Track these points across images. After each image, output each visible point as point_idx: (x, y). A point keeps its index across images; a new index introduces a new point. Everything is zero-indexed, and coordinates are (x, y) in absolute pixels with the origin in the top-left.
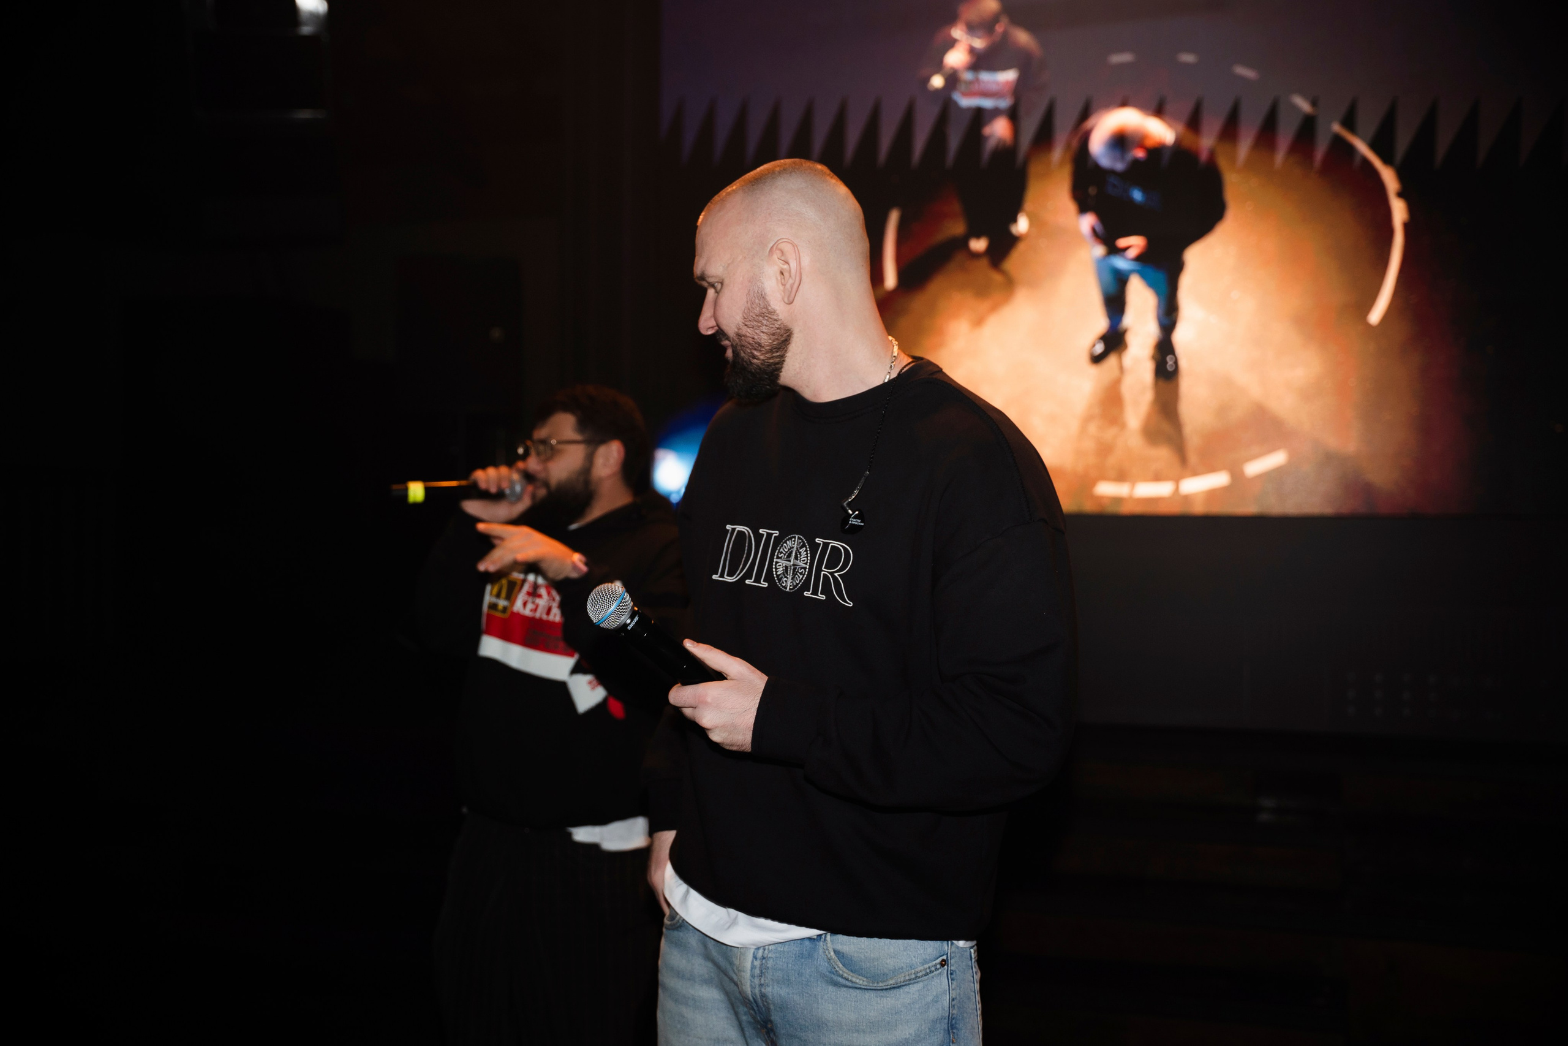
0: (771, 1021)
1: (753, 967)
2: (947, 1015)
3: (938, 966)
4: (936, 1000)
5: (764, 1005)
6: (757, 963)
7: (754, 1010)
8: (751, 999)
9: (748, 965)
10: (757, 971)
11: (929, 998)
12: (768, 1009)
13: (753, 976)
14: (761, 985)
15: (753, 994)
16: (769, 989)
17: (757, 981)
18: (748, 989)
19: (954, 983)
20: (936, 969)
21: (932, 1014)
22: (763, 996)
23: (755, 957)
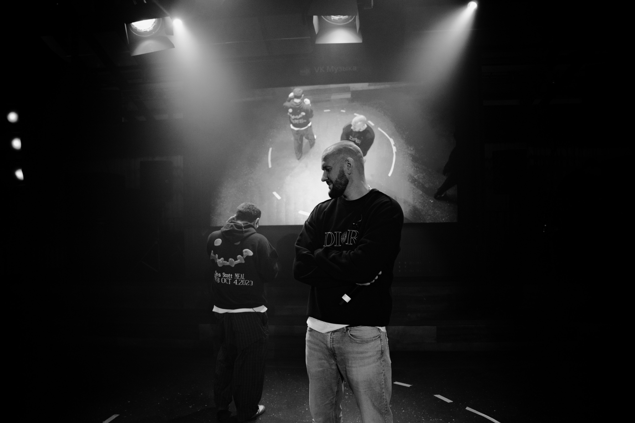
0: (335, 353)
1: (330, 341)
2: (381, 350)
3: (378, 338)
4: (377, 346)
5: (333, 350)
6: (331, 340)
7: (331, 351)
8: (330, 348)
9: (329, 340)
10: (331, 342)
11: (376, 346)
12: (335, 350)
13: (330, 343)
14: (333, 345)
15: (331, 347)
16: (335, 345)
17: (331, 344)
18: (329, 346)
19: (382, 342)
20: (378, 339)
21: (377, 349)
22: (333, 347)
23: (331, 338)
